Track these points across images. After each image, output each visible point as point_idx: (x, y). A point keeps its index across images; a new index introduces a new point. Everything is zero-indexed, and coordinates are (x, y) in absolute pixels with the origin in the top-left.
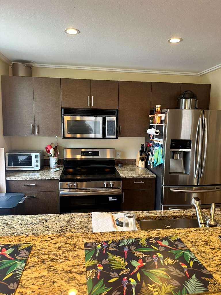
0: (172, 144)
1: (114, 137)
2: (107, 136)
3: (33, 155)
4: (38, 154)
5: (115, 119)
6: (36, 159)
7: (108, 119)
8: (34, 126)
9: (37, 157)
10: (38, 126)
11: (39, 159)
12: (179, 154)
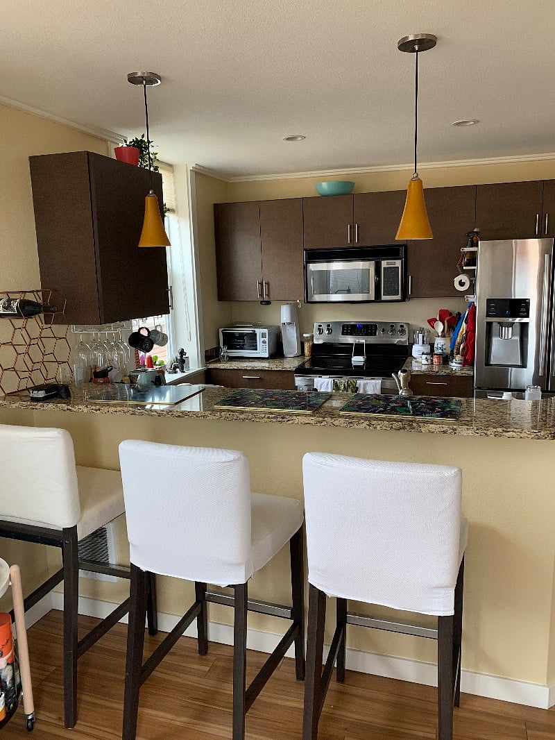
0: (488, 307)
1: (398, 297)
2: (384, 298)
3: (259, 331)
4: (266, 331)
5: (398, 263)
6: (262, 339)
7: (384, 264)
8: (261, 284)
9: (263, 335)
10: (268, 284)
11: (267, 339)
12: (510, 329)
